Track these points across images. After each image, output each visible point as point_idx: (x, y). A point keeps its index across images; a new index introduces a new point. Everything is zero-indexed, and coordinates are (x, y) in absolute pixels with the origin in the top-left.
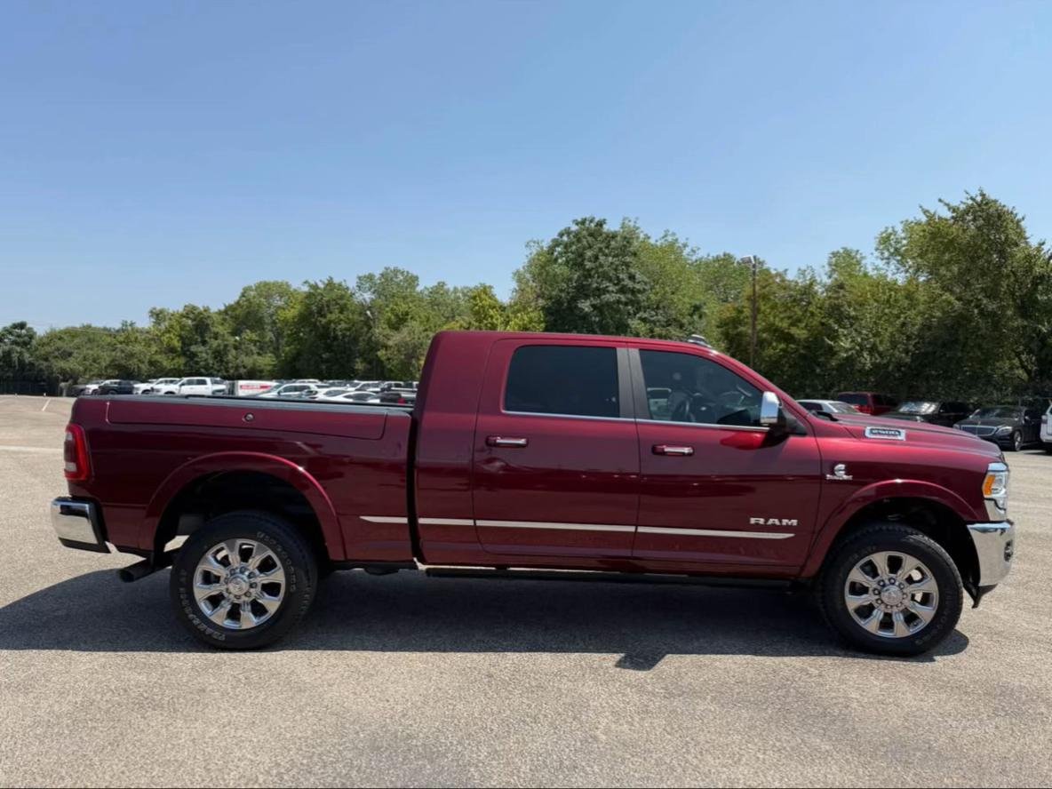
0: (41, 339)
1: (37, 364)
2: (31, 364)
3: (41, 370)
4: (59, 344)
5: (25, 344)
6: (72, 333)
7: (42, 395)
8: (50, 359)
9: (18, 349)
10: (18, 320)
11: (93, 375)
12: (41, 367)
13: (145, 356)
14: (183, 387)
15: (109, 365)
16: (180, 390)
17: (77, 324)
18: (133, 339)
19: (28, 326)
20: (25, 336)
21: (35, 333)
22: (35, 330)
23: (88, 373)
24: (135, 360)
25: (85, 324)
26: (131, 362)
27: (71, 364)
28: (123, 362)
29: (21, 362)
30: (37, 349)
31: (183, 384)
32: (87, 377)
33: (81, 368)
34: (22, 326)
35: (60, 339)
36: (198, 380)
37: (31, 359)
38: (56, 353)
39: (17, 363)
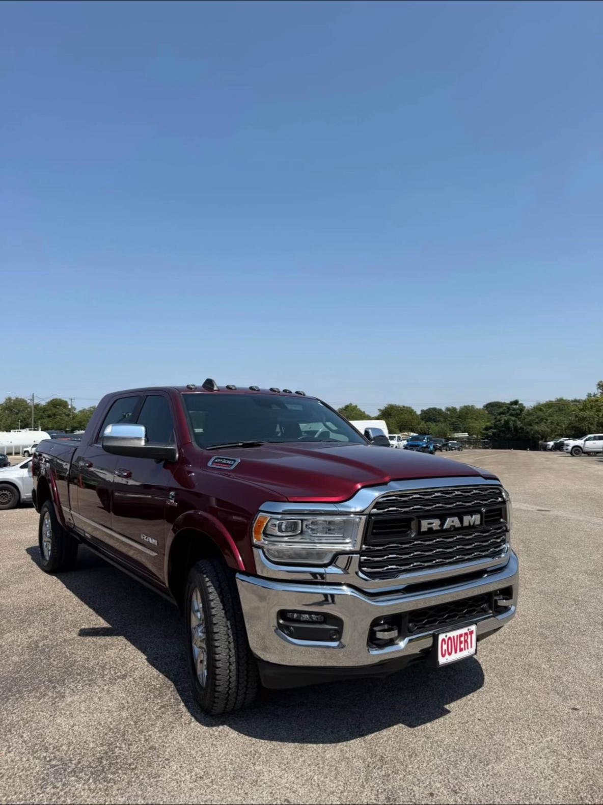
0: (528, 411)
1: (525, 428)
2: (521, 428)
3: (528, 433)
4: (540, 413)
5: (517, 415)
6: (549, 405)
7: (526, 450)
8: (532, 424)
9: (513, 418)
10: (513, 399)
11: (558, 435)
12: (528, 430)
13: (594, 420)
14: (587, 442)
15: (568, 427)
16: (584, 444)
17: (553, 399)
18: (589, 407)
19: (520, 402)
20: (518, 409)
21: (524, 407)
22: (524, 405)
23: (553, 433)
24: (586, 423)
25: (558, 398)
26: (583, 425)
27: (542, 428)
28: (577, 424)
29: (516, 427)
30: (525, 418)
31: (587, 440)
32: (553, 436)
33: (549, 430)
34: (516, 403)
35: (541, 410)
36: (599, 436)
37: (521, 425)
38: (537, 420)
39: (513, 429)
